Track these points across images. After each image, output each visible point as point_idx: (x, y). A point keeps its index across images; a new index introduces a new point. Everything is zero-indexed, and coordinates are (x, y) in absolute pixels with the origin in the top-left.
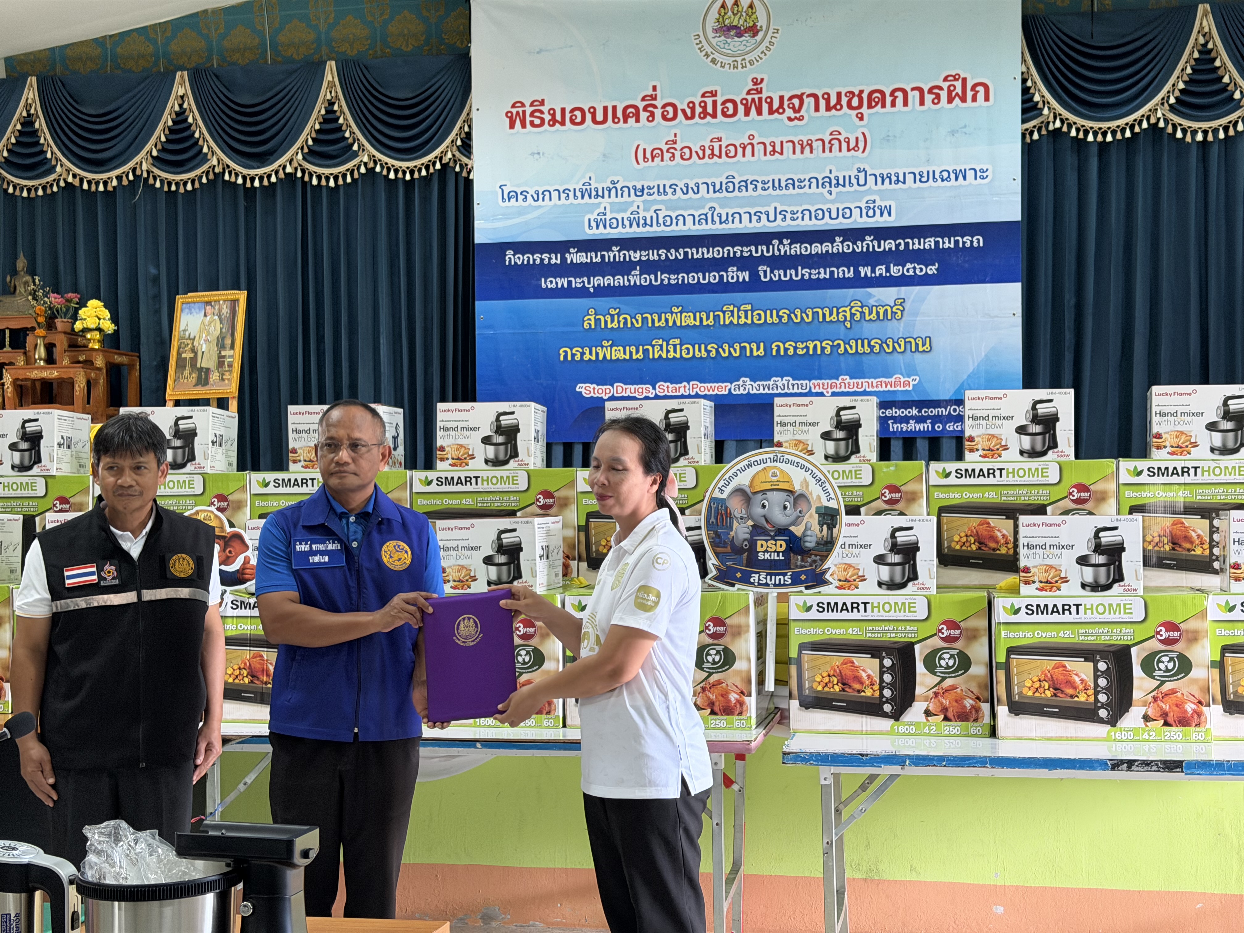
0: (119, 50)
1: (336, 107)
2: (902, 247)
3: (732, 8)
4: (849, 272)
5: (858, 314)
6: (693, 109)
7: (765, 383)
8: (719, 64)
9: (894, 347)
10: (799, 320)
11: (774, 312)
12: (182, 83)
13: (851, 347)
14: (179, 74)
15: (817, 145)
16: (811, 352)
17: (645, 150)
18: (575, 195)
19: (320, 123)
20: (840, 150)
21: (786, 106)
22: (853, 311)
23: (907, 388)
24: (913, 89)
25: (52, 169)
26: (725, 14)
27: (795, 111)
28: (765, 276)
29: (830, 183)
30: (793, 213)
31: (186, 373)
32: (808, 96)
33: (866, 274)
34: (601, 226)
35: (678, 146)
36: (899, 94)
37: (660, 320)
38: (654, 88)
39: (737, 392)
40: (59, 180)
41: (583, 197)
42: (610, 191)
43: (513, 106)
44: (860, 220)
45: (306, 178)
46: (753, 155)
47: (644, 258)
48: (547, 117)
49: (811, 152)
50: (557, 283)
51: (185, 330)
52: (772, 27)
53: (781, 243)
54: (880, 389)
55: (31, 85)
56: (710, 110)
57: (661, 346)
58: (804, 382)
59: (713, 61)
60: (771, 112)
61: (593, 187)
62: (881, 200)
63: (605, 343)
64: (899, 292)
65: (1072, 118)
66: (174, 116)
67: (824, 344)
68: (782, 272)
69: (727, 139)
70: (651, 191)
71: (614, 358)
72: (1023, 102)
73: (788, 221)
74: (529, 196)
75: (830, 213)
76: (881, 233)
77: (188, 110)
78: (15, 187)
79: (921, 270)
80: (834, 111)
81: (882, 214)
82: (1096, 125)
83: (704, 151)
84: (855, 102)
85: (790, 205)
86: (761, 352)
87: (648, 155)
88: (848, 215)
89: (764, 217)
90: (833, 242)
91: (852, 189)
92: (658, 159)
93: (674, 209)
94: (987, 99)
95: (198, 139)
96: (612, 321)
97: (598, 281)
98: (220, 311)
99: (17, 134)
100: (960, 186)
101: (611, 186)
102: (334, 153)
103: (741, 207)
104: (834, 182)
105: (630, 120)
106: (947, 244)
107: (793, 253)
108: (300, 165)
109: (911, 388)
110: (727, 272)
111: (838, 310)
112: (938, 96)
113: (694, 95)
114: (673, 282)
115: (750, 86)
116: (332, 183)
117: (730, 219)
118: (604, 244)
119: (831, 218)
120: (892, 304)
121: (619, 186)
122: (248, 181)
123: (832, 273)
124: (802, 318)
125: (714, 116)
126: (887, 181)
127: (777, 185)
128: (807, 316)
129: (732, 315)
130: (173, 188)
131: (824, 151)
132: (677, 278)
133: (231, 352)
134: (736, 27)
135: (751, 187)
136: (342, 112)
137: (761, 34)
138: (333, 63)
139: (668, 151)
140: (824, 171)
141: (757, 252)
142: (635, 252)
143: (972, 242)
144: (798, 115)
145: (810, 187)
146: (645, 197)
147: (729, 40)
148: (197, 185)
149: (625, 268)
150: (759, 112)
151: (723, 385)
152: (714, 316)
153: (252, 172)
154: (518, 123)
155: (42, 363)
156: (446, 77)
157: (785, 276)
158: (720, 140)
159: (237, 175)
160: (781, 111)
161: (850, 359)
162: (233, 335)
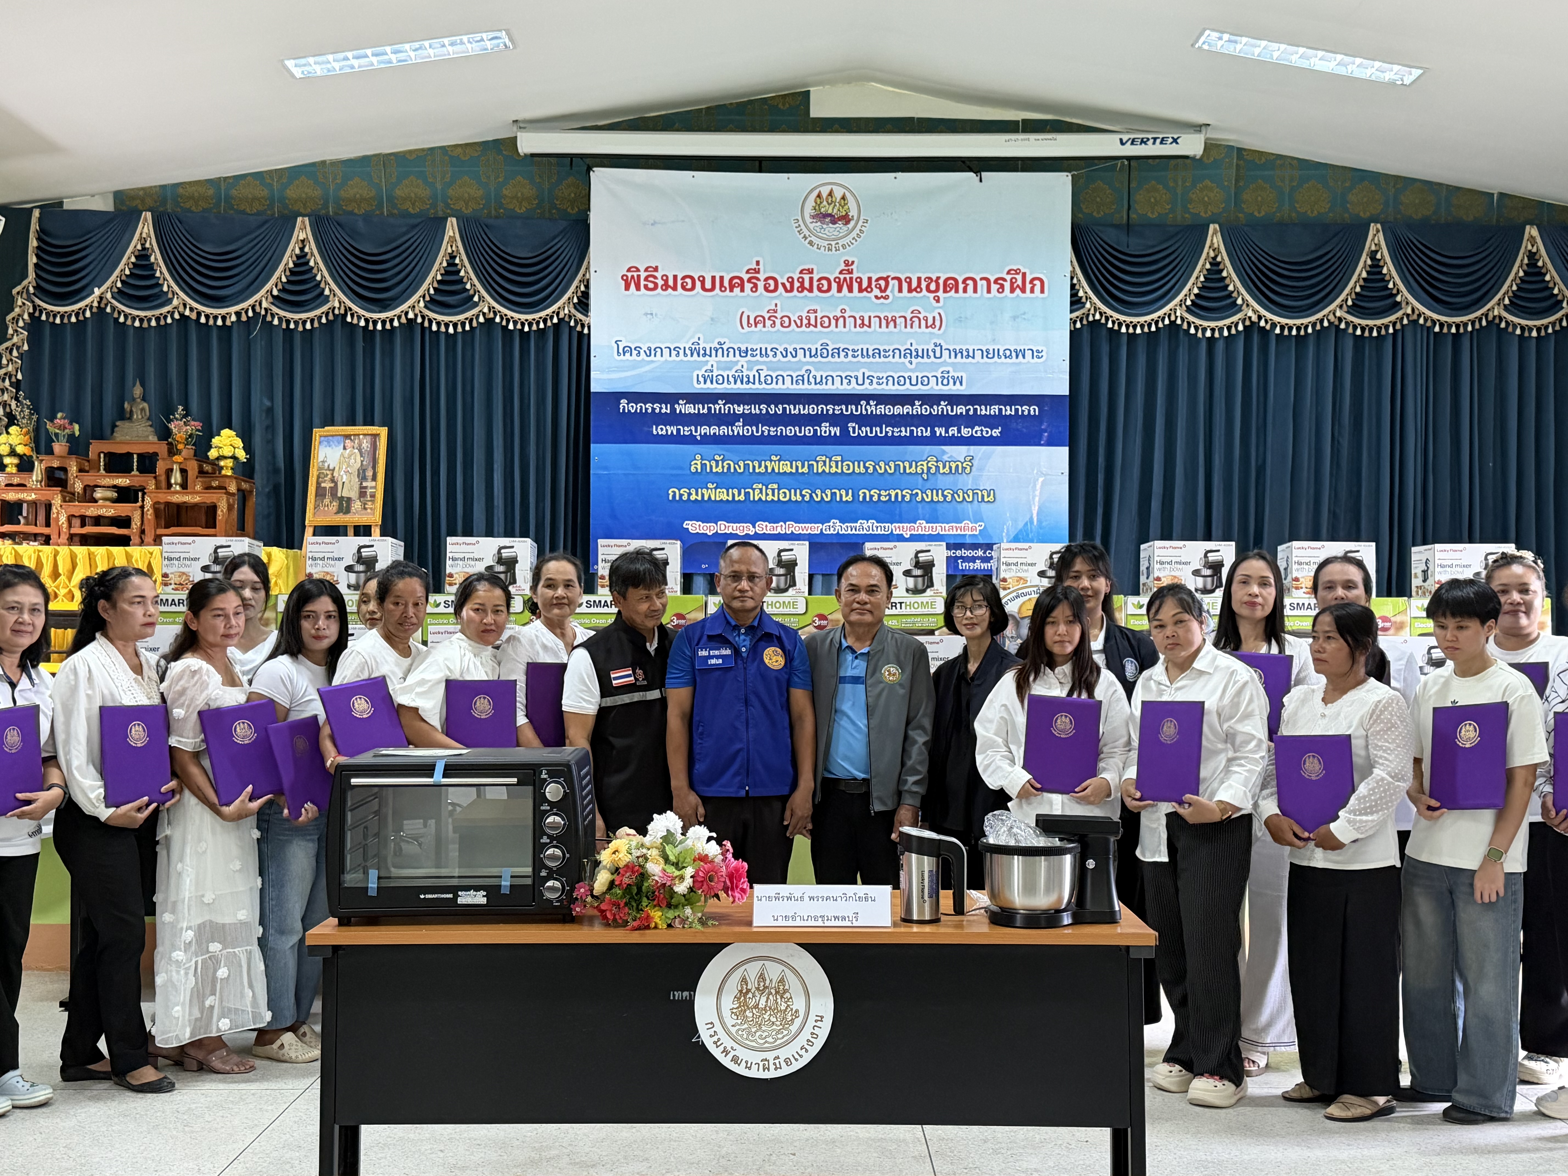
0: (234, 192)
1: (457, 261)
2: (971, 413)
3: (827, 198)
4: (926, 431)
5: (934, 468)
6: (792, 284)
7: (852, 525)
8: (816, 246)
9: (964, 497)
10: (883, 471)
11: (862, 463)
12: (303, 228)
13: (927, 496)
14: (299, 219)
15: (901, 321)
16: (893, 499)
17: (748, 317)
18: (685, 353)
19: (441, 275)
20: (920, 327)
21: (873, 286)
22: (930, 465)
23: (974, 533)
24: (982, 279)
25: (170, 301)
26: (821, 203)
27: (881, 291)
28: (854, 432)
29: (911, 354)
30: (879, 378)
31: (327, 501)
32: (893, 279)
33: (941, 433)
34: (708, 381)
35: (779, 315)
36: (970, 282)
37: (760, 466)
38: (758, 263)
39: (828, 532)
40: (173, 313)
41: (692, 355)
42: (717, 351)
43: (629, 270)
44: (936, 388)
45: (426, 324)
46: (845, 327)
47: (746, 412)
48: (660, 282)
49: (895, 327)
50: (667, 430)
51: (323, 462)
52: (862, 218)
53: (868, 403)
54: (951, 533)
55: (146, 220)
56: (807, 285)
57: (761, 490)
58: (887, 525)
59: (811, 243)
60: (861, 290)
61: (701, 347)
62: (954, 371)
63: (710, 485)
64: (968, 450)
65: (1109, 312)
66: (295, 258)
67: (904, 493)
68: (868, 429)
69: (821, 312)
70: (755, 353)
71: (718, 499)
72: (1072, 296)
73: (875, 385)
74: (642, 352)
75: (910, 379)
76: (954, 400)
77: (309, 254)
78: (126, 316)
79: (987, 432)
80: (914, 293)
81: (955, 383)
82: (1128, 319)
83: (801, 320)
84: (933, 287)
85: (876, 372)
86: (850, 498)
87: (752, 321)
88: (925, 383)
89: (853, 380)
90: (913, 405)
91: (929, 361)
92: (760, 326)
93: (774, 370)
94: (1042, 291)
95: (320, 282)
96: (717, 466)
97: (704, 430)
98: (360, 445)
99: (131, 266)
100: (1020, 363)
101: (718, 346)
102: (452, 303)
103: (834, 371)
104: (914, 354)
105: (735, 289)
106: (1008, 411)
107: (878, 413)
108: (421, 312)
109: (977, 533)
110: (820, 427)
111: (916, 463)
112: (1002, 286)
113: (794, 272)
114: (772, 434)
115: (843, 267)
116: (451, 330)
117: (824, 381)
118: (713, 398)
119: (911, 384)
120: (963, 460)
121: (725, 347)
122: (371, 324)
123: (912, 432)
124: (886, 469)
125: (811, 290)
126: (959, 355)
127: (865, 353)
128: (890, 467)
129: (825, 465)
130: (292, 326)
131: (906, 327)
132: (776, 431)
133: (373, 484)
134: (830, 215)
135: (842, 354)
136: (463, 266)
137: (852, 223)
138: (454, 220)
139: (769, 319)
140: (906, 344)
141: (847, 411)
142: (739, 406)
143: (1029, 411)
144: (884, 295)
145: (894, 357)
146: (749, 358)
147: (825, 226)
148: (316, 325)
149: (729, 419)
150: (850, 290)
151: (816, 525)
152: (809, 465)
153: (375, 316)
154: (633, 286)
155: (178, 488)
156: (564, 241)
157: (871, 432)
158: (815, 311)
159: (359, 318)
160: (869, 290)
161: (927, 506)
162: (374, 467)
